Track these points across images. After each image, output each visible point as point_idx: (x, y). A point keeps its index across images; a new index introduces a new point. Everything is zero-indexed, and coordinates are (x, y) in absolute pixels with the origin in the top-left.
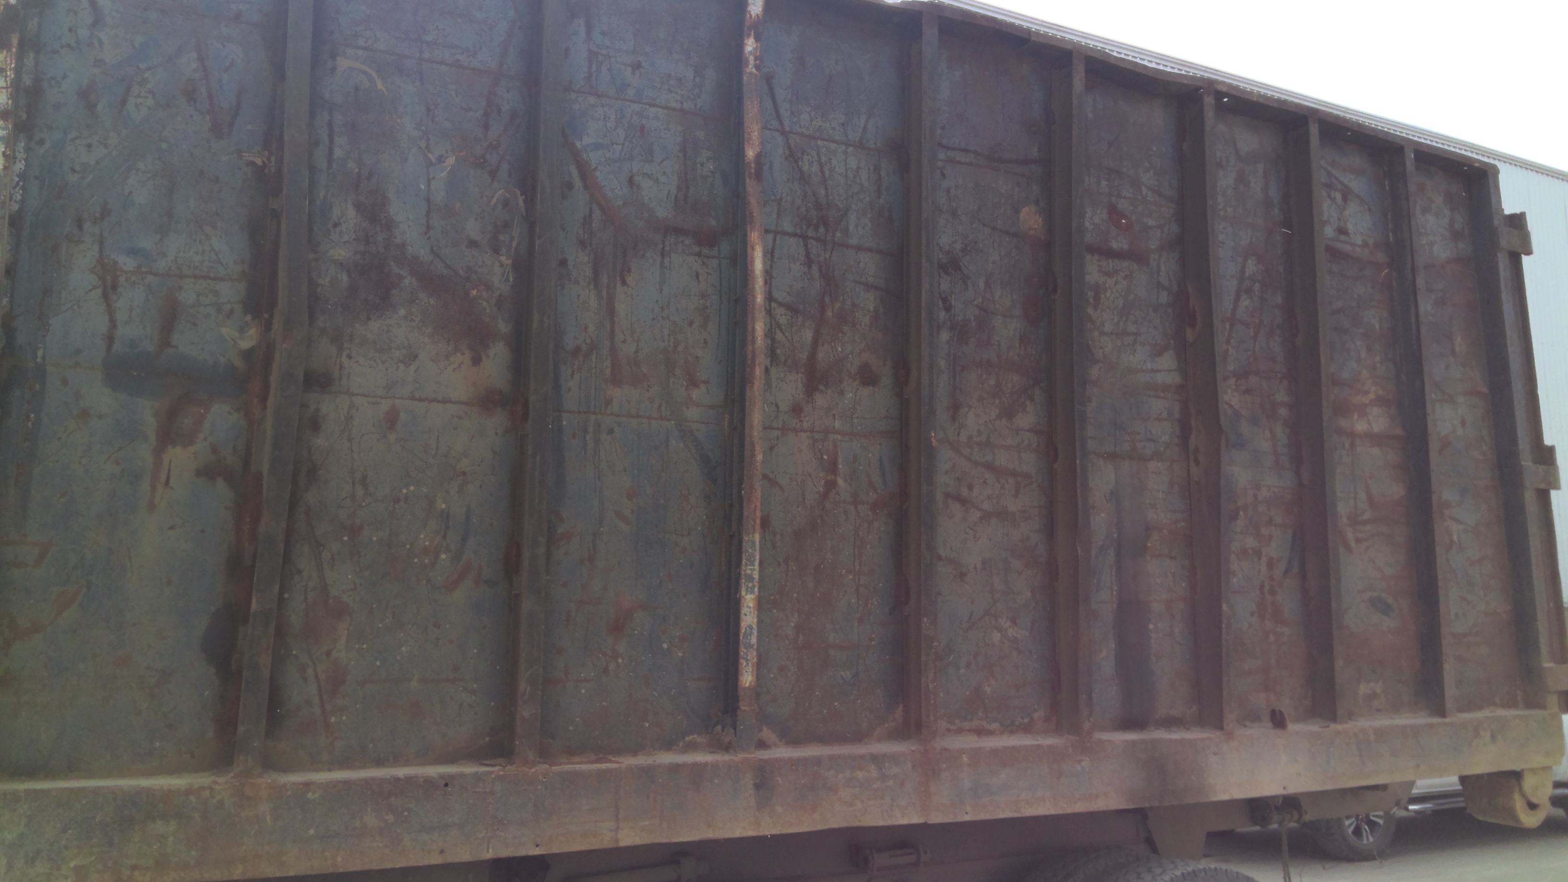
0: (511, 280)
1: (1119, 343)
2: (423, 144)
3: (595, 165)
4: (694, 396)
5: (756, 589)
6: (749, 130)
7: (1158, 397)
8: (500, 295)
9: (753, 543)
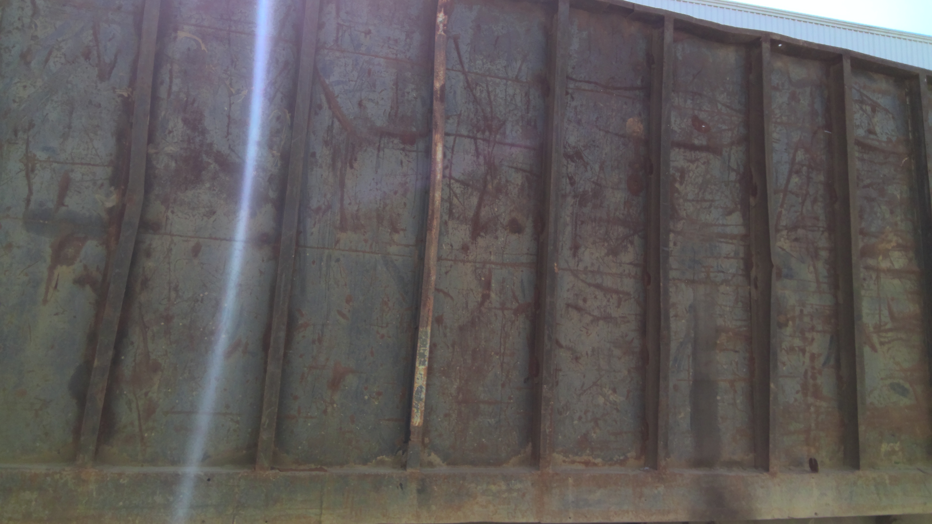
0: (279, 165)
1: (699, 207)
2: (228, 83)
3: (337, 94)
4: (395, 239)
5: (427, 363)
6: (437, 70)
7: (727, 243)
8: (272, 175)
9: (426, 332)
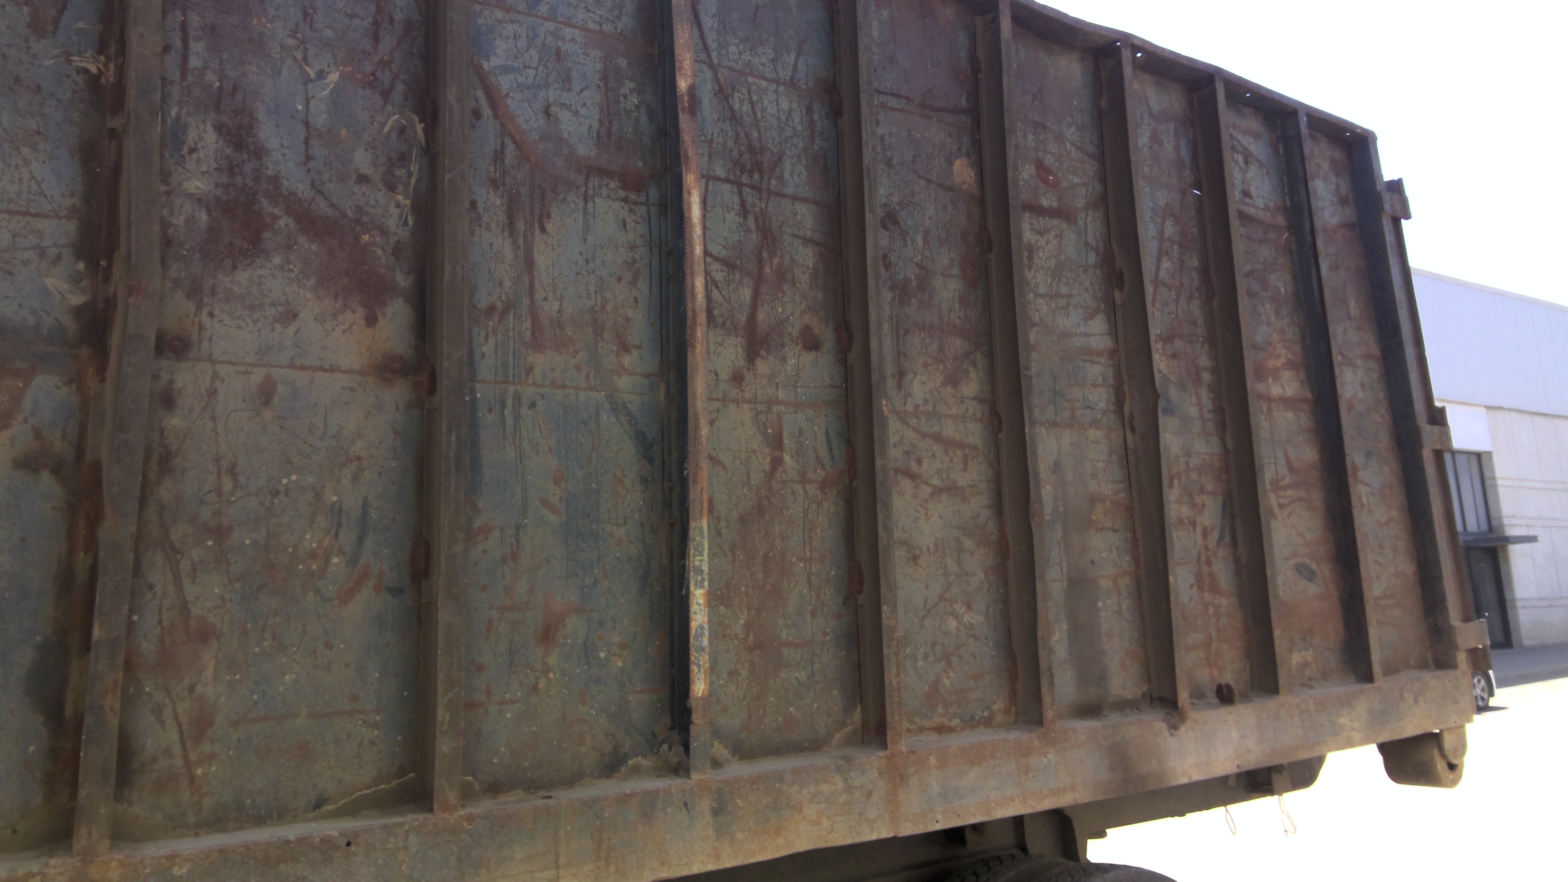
0: (411, 223)
1: (1054, 306)
2: (299, 55)
3: (506, 91)
4: (626, 363)
5: (706, 583)
6: (681, 58)
7: (1093, 362)
8: (398, 242)
9: (701, 529)
